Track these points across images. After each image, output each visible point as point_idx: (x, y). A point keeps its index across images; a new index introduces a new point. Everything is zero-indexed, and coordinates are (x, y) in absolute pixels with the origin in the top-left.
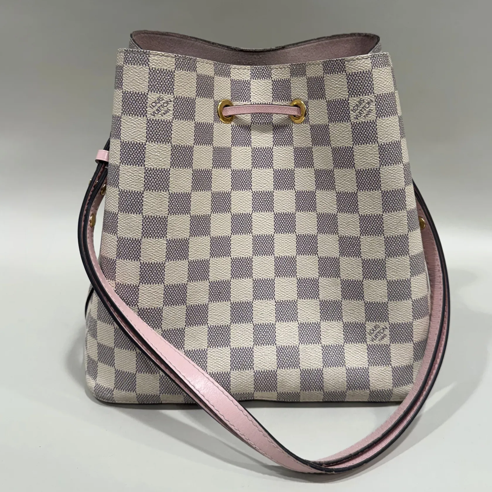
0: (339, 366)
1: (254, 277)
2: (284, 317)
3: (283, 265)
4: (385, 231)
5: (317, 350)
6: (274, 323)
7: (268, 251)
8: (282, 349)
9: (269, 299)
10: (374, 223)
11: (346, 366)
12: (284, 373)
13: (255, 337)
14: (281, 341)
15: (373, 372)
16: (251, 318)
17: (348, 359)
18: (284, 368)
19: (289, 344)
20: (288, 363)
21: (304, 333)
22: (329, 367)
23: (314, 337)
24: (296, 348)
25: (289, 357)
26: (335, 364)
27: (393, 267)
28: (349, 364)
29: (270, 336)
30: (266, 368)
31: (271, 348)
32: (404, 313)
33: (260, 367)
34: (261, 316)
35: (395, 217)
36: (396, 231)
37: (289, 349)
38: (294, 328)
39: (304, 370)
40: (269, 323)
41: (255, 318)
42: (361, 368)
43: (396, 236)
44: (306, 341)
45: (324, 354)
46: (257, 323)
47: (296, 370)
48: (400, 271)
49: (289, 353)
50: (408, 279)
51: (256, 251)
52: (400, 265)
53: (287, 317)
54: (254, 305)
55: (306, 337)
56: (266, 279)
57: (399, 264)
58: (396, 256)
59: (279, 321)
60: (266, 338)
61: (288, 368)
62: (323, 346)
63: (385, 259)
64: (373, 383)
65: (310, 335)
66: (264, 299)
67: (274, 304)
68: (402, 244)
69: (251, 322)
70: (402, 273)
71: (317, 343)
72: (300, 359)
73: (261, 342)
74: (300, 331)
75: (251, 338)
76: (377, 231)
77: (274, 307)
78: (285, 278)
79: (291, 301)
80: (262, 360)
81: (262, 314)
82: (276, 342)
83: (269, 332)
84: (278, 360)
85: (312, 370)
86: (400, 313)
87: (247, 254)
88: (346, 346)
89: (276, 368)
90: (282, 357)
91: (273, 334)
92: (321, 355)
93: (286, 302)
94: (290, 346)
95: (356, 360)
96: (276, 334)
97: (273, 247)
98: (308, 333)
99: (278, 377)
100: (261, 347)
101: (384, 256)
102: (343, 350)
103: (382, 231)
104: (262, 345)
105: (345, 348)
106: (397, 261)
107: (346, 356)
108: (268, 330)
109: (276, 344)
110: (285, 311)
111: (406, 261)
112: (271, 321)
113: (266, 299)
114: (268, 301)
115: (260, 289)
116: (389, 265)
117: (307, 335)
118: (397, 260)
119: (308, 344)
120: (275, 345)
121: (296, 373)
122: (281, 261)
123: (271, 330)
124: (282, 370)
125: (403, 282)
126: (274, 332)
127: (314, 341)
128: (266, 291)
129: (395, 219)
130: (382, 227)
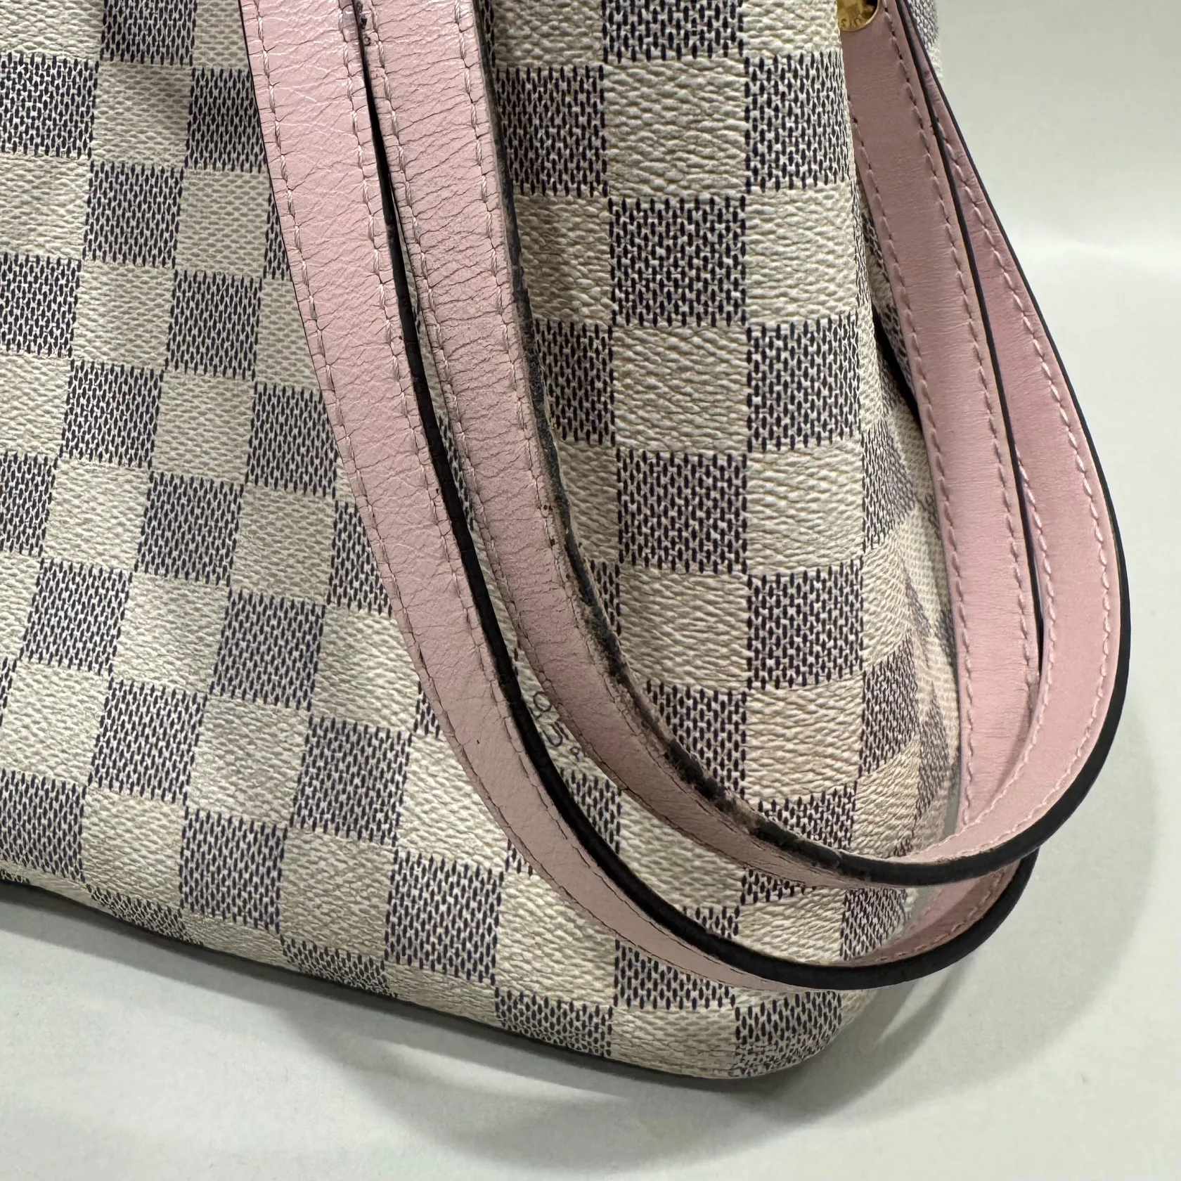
0: (365, 834)
1: (81, 352)
2: (175, 554)
3: (206, 315)
4: (614, 167)
5: (282, 736)
6: (126, 574)
7: (151, 243)
8: (130, 698)
9: (125, 461)
10: (558, 121)
11: (402, 841)
12: (114, 810)
13: (35, 617)
14: (135, 662)
15: (522, 905)
16: (39, 532)
17: (418, 810)
18: (116, 785)
19: (165, 681)
20: (141, 769)
21: (243, 644)
22: (319, 830)
23: (283, 671)
24: (193, 708)
25: (153, 740)
26: (350, 820)
27: (652, 381)
28: (413, 836)
29: (94, 629)
30: (42, 768)
31: (86, 685)
32: (703, 642)
33: (20, 756)
34: (79, 530)
35: (669, 87)
36: (672, 174)
37: (161, 704)
38: (206, 610)
39: (203, 815)
40: (105, 568)
41: (55, 537)
42: (466, 867)
43: (674, 202)
44: (246, 685)
45: (309, 760)
46: (57, 560)
47: (166, 809)
48: (686, 410)
49: (156, 723)
50: (730, 458)
51: (101, 239)
52: (687, 375)
53: (185, 557)
54: (62, 479)
55: (250, 665)
56: (127, 367)
57: (686, 369)
58: (670, 321)
59: (152, 569)
60: (77, 634)
61: (136, 789)
62: (317, 720)
63: (610, 332)
64: (509, 958)
65: (267, 658)
66: (106, 456)
67: (144, 488)
68: (706, 252)
69: (36, 550)
70: (698, 420)
71: (293, 704)
72: (199, 760)
73: (53, 649)
74: (228, 633)
75: (18, 620)
76: (572, 166)
77: (143, 499)
78: (207, 377)
79: (217, 485)
80: (34, 728)
81: (87, 521)
82: (115, 661)
83: (98, 610)
84: (102, 742)
85: (236, 823)
86: (678, 636)
87: (57, 244)
88: (420, 744)
89: (84, 780)
90: (121, 735)
91: (110, 622)
92: (296, 762)
93: (196, 485)
94: (169, 690)
95: (452, 826)
96: (125, 626)
97: (172, 227)
98: (263, 648)
99: (85, 822)
100: (49, 671)
101: (607, 316)
102: (402, 759)
103: (598, 166)
104: (54, 663)
105: (415, 755)
106: (673, 348)
107: (412, 797)
108: (95, 601)
109: (110, 670)
110: (185, 528)
111: (723, 354)
112: (114, 563)
113: (116, 460)
114: (122, 470)
115: (97, 412)
116: (631, 366)
117: (257, 658)
118: (674, 340)
119: (249, 696)
120: (105, 673)
121: (164, 822)
122: (199, 297)
123: (105, 603)
124: (107, 791)
125: (700, 473)
126: (118, 614)
127: (279, 691)
128: (121, 424)
129: (669, 102)
130: (597, 143)
